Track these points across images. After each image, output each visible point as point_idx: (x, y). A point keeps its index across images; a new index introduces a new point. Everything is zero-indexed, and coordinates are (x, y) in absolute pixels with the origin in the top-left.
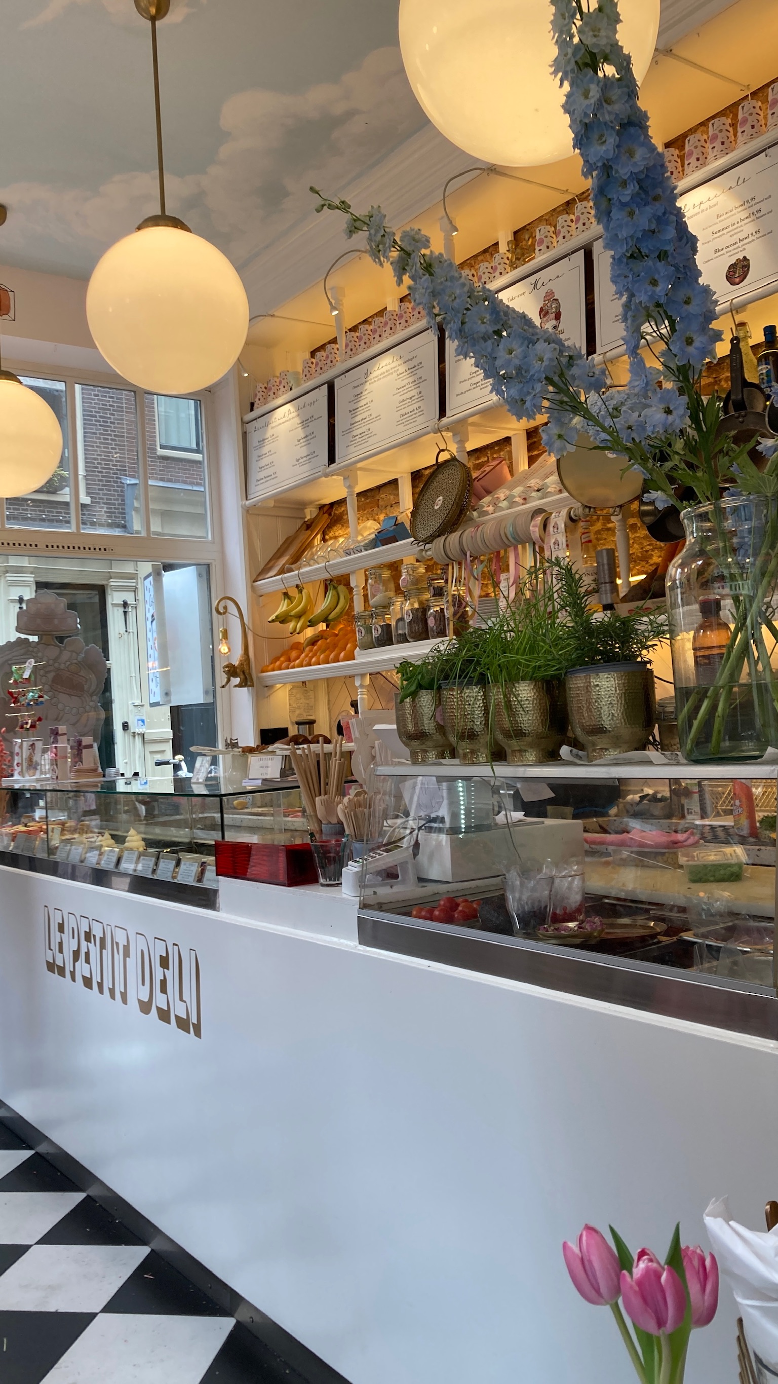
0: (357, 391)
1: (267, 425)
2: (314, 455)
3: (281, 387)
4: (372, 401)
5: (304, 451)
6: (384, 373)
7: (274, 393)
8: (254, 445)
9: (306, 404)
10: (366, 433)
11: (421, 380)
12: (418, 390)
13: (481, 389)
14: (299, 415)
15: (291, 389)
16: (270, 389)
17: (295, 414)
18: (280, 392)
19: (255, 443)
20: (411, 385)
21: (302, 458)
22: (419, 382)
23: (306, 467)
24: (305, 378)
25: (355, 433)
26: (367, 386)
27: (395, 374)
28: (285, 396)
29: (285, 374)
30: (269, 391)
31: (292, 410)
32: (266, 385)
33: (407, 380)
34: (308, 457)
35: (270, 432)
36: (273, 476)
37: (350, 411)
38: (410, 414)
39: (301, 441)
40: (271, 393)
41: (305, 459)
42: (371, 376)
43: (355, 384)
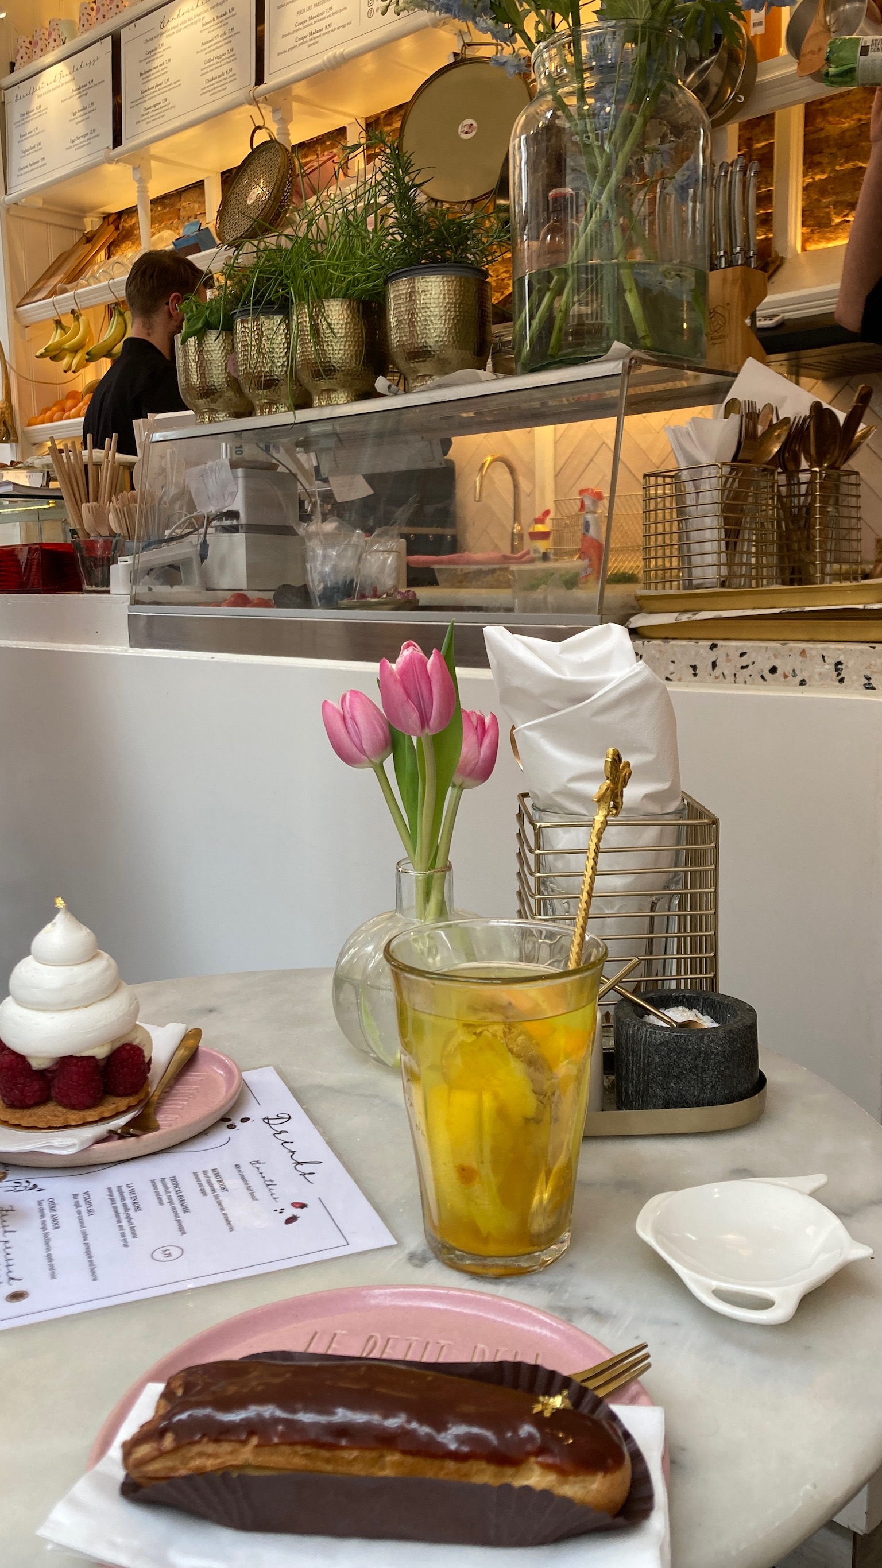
0: (151, 46)
1: (32, 92)
2: (95, 134)
3: (51, 40)
4: (169, 60)
5: (80, 129)
6: (186, 22)
7: (42, 50)
8: (16, 120)
9: (84, 64)
10: (162, 105)
11: (233, 33)
12: (229, 47)
13: (309, 46)
14: (74, 79)
15: (64, 43)
16: (37, 44)
17: (69, 78)
18: (49, 48)
19: (16, 117)
20: (220, 39)
21: (78, 138)
22: (230, 34)
23: (83, 151)
24: (82, 29)
25: (147, 105)
26: (165, 40)
27: (200, 24)
28: (56, 51)
29: (55, 23)
30: (35, 46)
31: (66, 71)
32: (30, 39)
33: (214, 32)
34: (87, 137)
35: (36, 102)
36: (40, 163)
37: (141, 75)
38: (218, 80)
39: (78, 115)
40: (38, 50)
41: (82, 139)
42: (169, 26)
43: (149, 36)
